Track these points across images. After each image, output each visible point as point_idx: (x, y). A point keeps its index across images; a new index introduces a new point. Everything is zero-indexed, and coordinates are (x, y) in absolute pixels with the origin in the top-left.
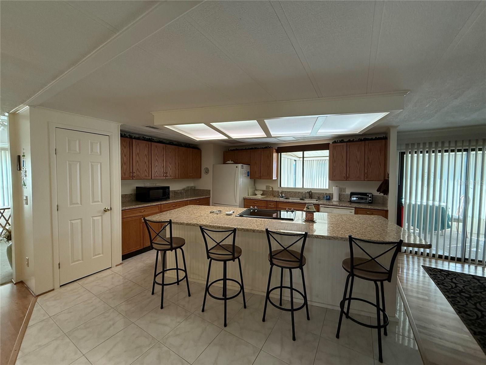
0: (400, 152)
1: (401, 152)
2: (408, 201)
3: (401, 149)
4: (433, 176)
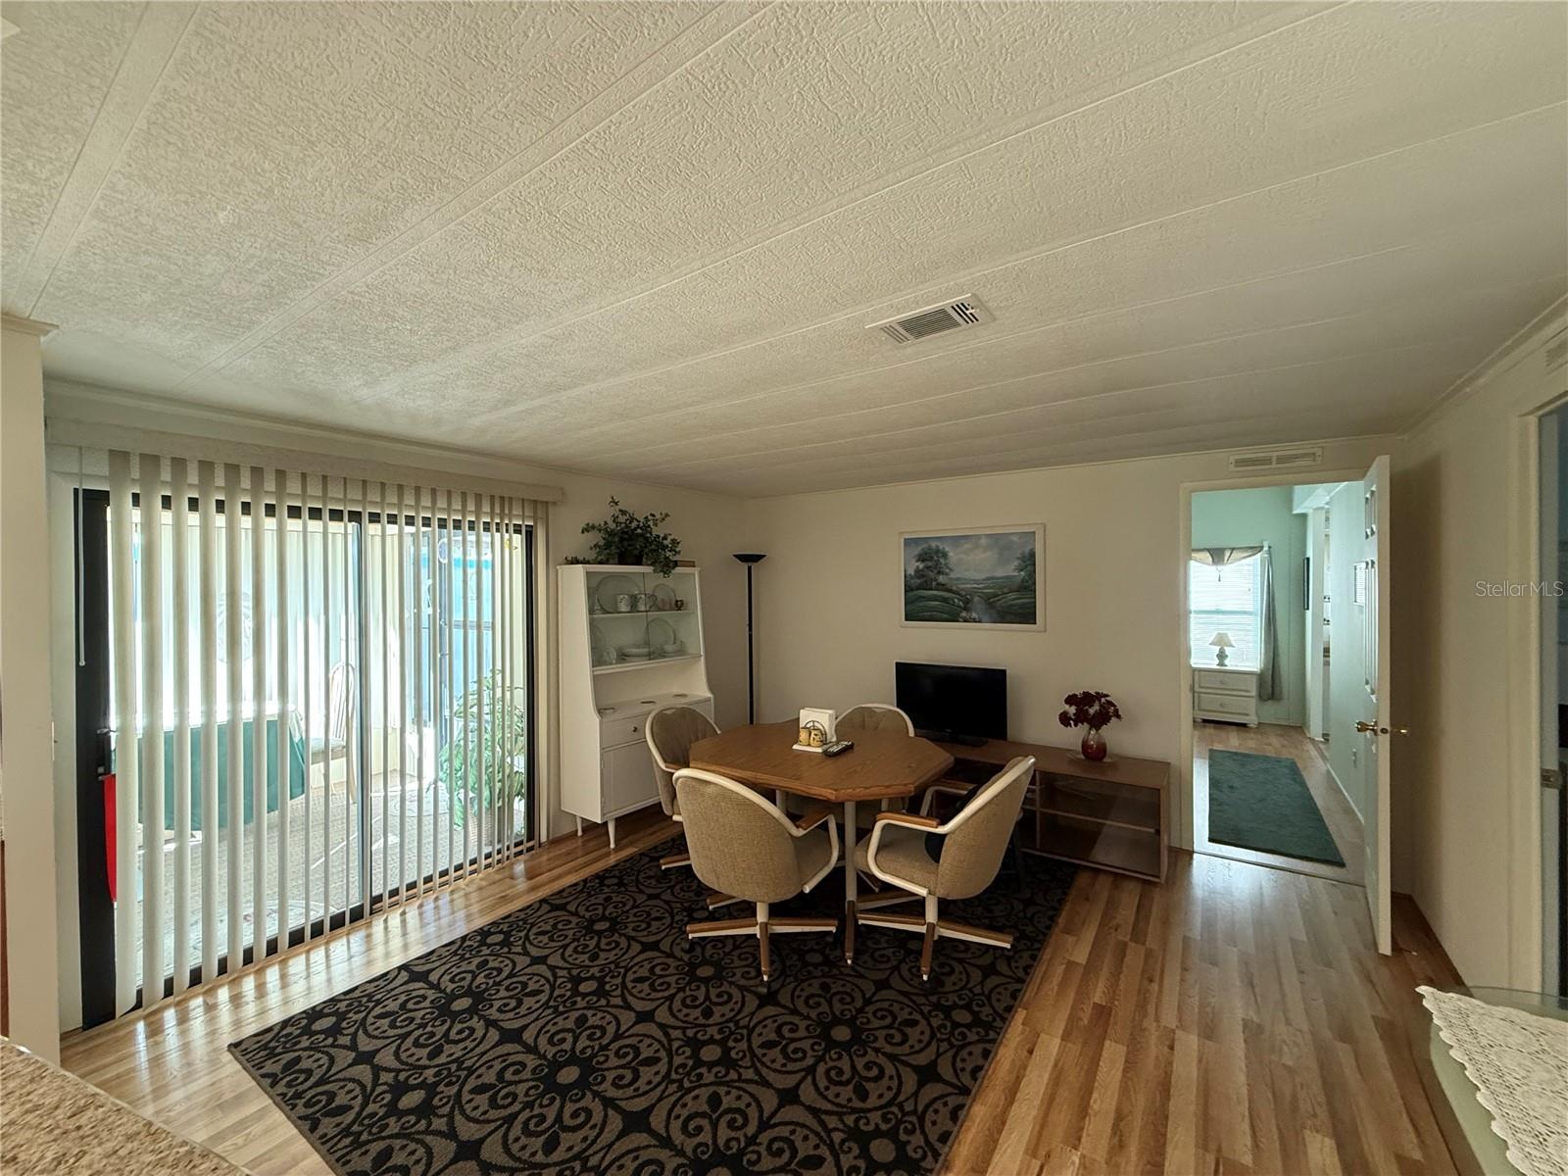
0: (76, 491)
1: (84, 490)
2: (140, 721)
3: (82, 476)
4: (250, 613)
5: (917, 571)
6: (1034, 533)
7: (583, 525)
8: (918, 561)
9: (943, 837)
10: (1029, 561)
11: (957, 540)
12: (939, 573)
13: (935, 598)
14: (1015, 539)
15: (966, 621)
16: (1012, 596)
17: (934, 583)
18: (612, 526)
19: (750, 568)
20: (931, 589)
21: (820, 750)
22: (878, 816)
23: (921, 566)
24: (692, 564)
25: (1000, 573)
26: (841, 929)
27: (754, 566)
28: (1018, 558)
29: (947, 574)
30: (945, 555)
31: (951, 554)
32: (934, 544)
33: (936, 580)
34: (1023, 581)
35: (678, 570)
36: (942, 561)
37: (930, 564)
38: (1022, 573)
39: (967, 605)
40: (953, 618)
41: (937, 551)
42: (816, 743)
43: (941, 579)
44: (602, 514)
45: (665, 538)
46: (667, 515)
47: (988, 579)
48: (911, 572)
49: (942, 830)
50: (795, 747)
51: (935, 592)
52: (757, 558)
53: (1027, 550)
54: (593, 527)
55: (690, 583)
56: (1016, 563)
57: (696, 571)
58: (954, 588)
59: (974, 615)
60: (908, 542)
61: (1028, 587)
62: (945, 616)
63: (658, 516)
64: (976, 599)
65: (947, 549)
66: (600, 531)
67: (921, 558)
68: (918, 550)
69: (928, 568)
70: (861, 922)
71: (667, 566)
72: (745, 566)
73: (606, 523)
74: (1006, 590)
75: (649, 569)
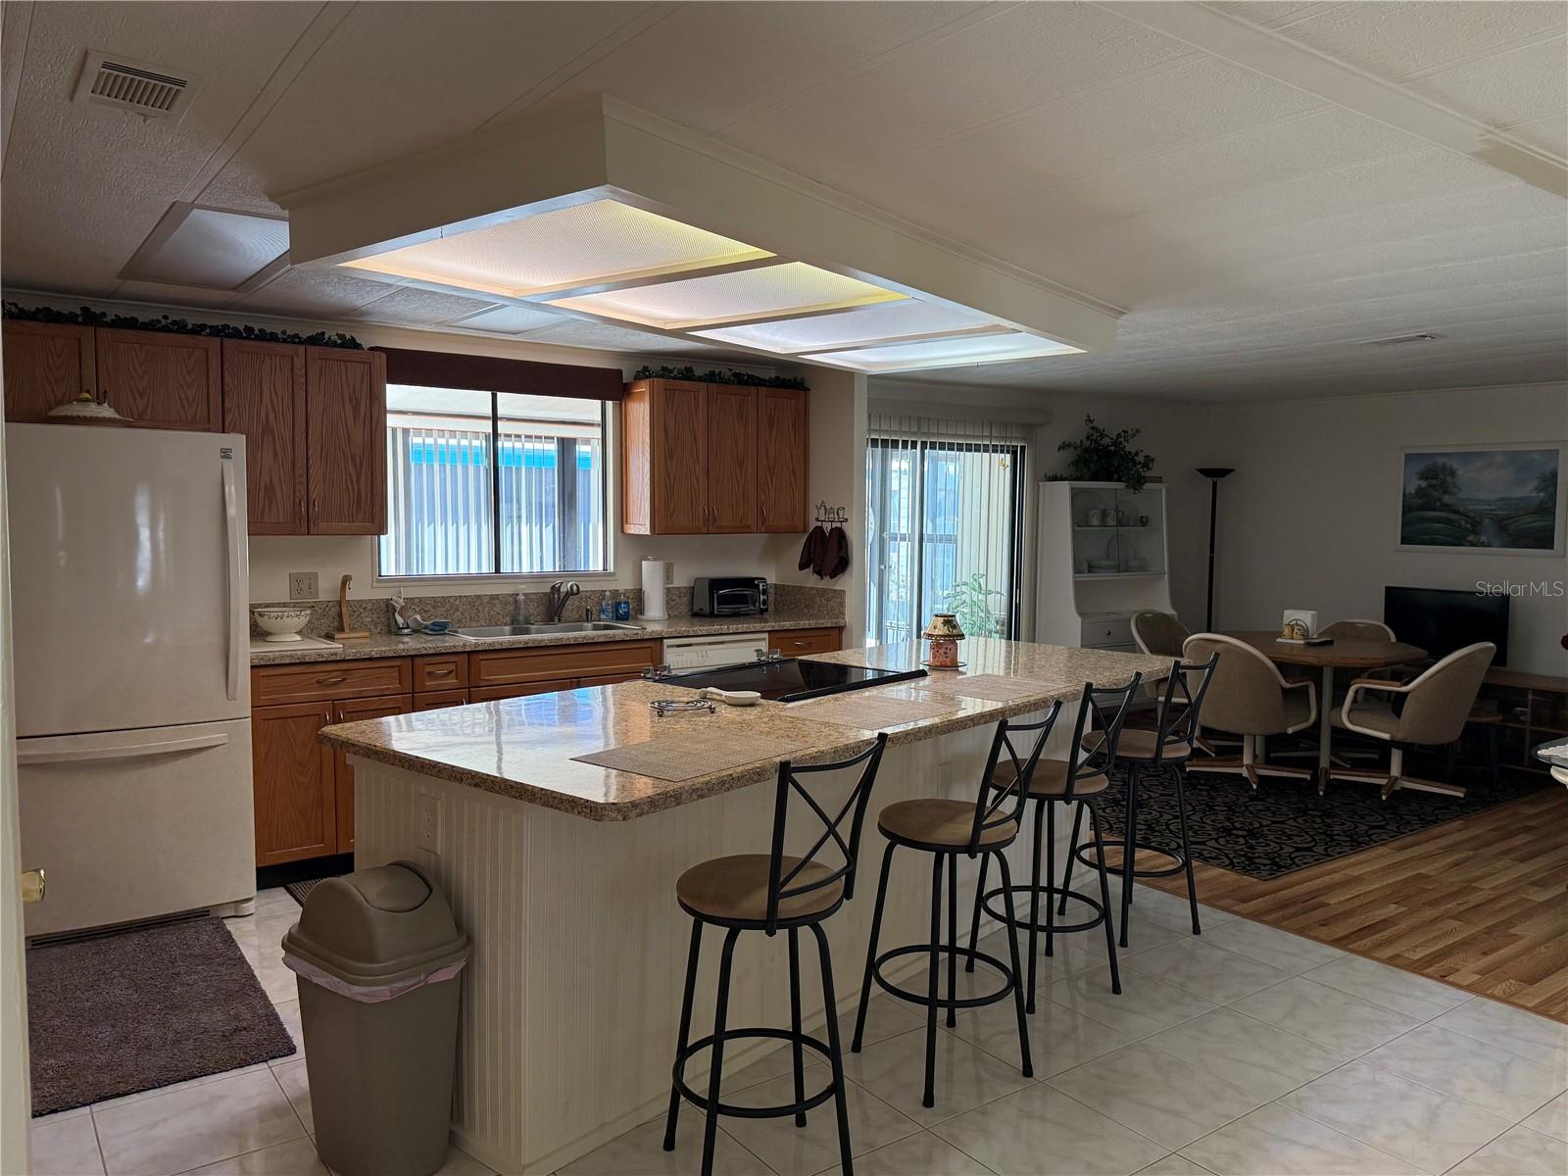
5: (1419, 490)
6: (1557, 451)
7: (1059, 444)
8: (1421, 478)
9: (1406, 694)
10: (1550, 481)
11: (1468, 457)
12: (1445, 492)
13: (1438, 520)
14: (1537, 457)
15: (1473, 544)
16: (1528, 519)
17: (1438, 504)
18: (1087, 443)
19: (1215, 485)
20: (1435, 510)
21: (1302, 642)
22: (1353, 682)
23: (1424, 484)
24: (1158, 480)
25: (1518, 493)
26: (1315, 777)
27: (1220, 481)
28: (1538, 478)
29: (1454, 494)
30: (1453, 473)
31: (1460, 472)
32: (1440, 461)
33: (1440, 500)
34: (1542, 502)
35: (1147, 486)
36: (1449, 479)
37: (1434, 482)
38: (1542, 494)
39: (1475, 526)
40: (1459, 541)
41: (1444, 468)
42: (1298, 637)
43: (1447, 499)
44: (1076, 432)
45: (1137, 454)
46: (1137, 431)
47: (1503, 499)
48: (1412, 490)
49: (1404, 689)
50: (1278, 640)
51: (1439, 514)
52: (1223, 473)
53: (1549, 469)
54: (1069, 445)
55: (1157, 499)
56: (1535, 483)
57: (1163, 488)
58: (1462, 510)
59: (1483, 539)
60: (1409, 458)
61: (1547, 509)
62: (1448, 539)
63: (1130, 433)
64: (1487, 521)
65: (1455, 466)
66: (1075, 448)
67: (1423, 476)
68: (1421, 466)
69: (1431, 486)
70: (1332, 777)
71: (1137, 483)
72: (1209, 482)
73: (1082, 442)
74: (1522, 513)
75: (1121, 485)
